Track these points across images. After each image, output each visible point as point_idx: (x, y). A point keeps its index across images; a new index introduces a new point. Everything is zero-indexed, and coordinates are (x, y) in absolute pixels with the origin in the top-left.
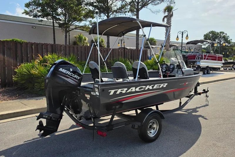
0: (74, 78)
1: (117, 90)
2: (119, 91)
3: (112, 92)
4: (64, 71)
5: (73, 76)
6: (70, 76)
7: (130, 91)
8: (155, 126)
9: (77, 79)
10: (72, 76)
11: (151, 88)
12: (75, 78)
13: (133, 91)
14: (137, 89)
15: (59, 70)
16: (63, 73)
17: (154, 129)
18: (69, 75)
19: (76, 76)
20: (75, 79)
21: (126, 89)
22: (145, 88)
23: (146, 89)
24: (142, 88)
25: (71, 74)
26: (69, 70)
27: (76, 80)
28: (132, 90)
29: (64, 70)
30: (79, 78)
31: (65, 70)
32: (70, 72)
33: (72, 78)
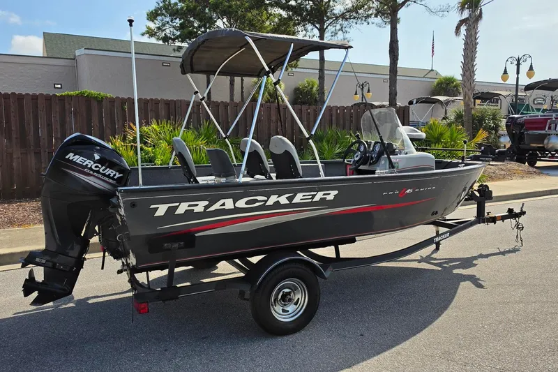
0: (104, 175)
1: (177, 204)
2: (183, 208)
3: (162, 210)
4: (78, 159)
5: (101, 171)
6: (94, 171)
7: (216, 206)
8: (299, 296)
9: (112, 178)
10: (98, 172)
11: (283, 200)
12: (108, 176)
13: (227, 207)
14: (241, 203)
15: (67, 157)
16: (75, 163)
17: (296, 304)
18: (91, 169)
19: (108, 171)
20: (107, 179)
21: (207, 203)
22: (266, 201)
23: (270, 202)
24: (257, 201)
25: (96, 167)
26: (91, 158)
27: (111, 181)
28: (224, 204)
29: (77, 157)
30: (118, 175)
31: (82, 158)
32: (92, 163)
33: (100, 176)
